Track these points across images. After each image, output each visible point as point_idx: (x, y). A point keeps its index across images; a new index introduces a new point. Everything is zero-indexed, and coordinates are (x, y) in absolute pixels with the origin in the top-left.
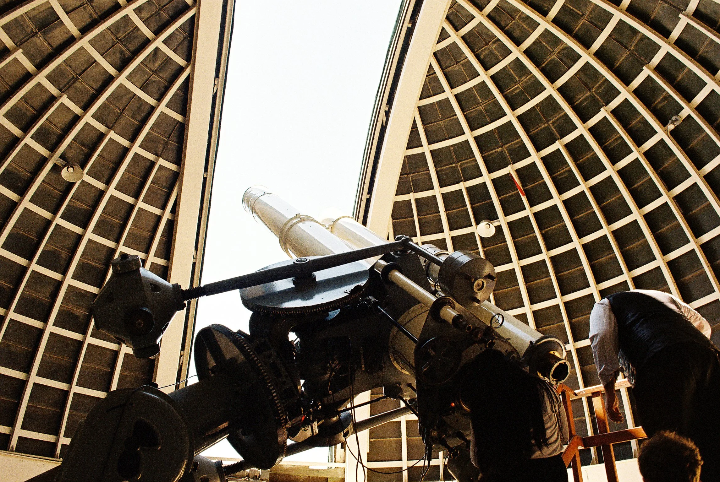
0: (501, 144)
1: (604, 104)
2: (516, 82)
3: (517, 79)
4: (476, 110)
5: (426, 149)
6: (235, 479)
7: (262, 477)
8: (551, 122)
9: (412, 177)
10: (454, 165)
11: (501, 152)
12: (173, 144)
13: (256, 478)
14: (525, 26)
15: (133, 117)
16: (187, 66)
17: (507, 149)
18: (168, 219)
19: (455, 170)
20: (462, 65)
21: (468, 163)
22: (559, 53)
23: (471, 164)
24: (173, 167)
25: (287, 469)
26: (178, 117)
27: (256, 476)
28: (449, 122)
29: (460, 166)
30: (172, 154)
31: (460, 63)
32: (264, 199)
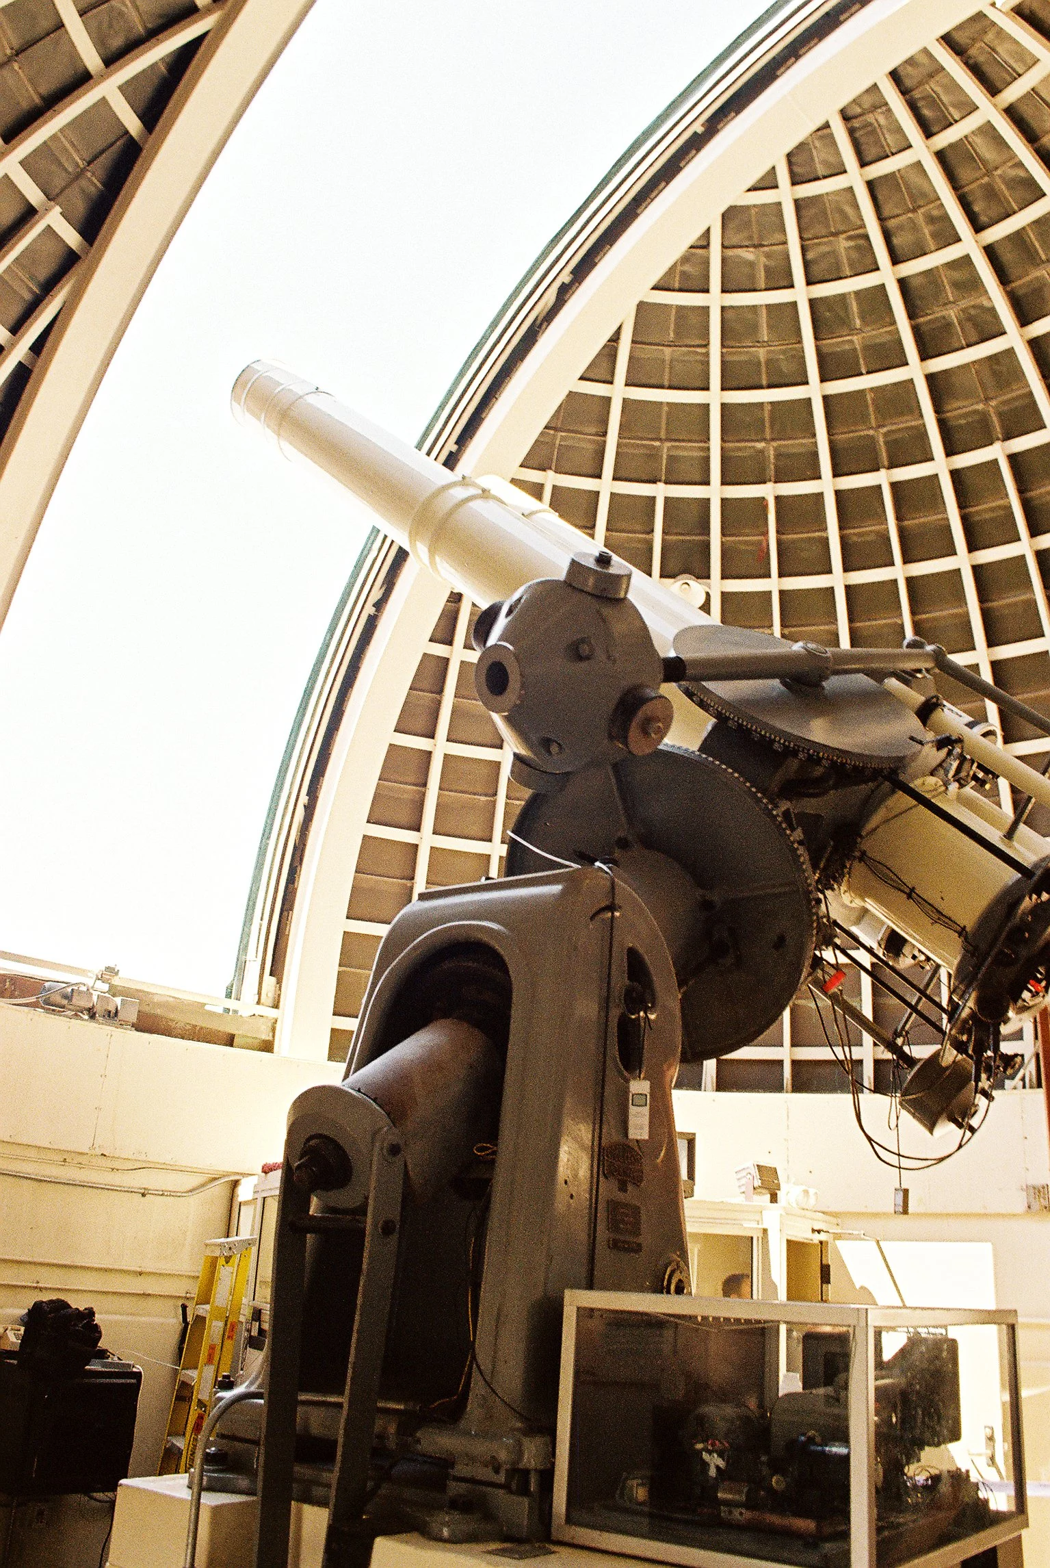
0: (768, 437)
1: (1000, 436)
2: (852, 330)
3: (858, 326)
4: (747, 352)
5: (618, 392)
6: (59, 1011)
7: (120, 1016)
8: (885, 430)
9: (563, 438)
10: (657, 444)
11: (762, 451)
12: (93, 182)
13: (109, 1016)
14: (926, 231)
15: (31, 80)
16: (209, 11)
17: (776, 449)
18: (20, 362)
19: (653, 455)
20: (768, 256)
21: (688, 451)
22: (963, 310)
23: (690, 454)
24: (72, 238)
25: (160, 1005)
26: (133, 125)
27: (110, 1012)
28: (684, 354)
29: (669, 449)
30: (80, 207)
31: (766, 249)
32: (312, 400)
